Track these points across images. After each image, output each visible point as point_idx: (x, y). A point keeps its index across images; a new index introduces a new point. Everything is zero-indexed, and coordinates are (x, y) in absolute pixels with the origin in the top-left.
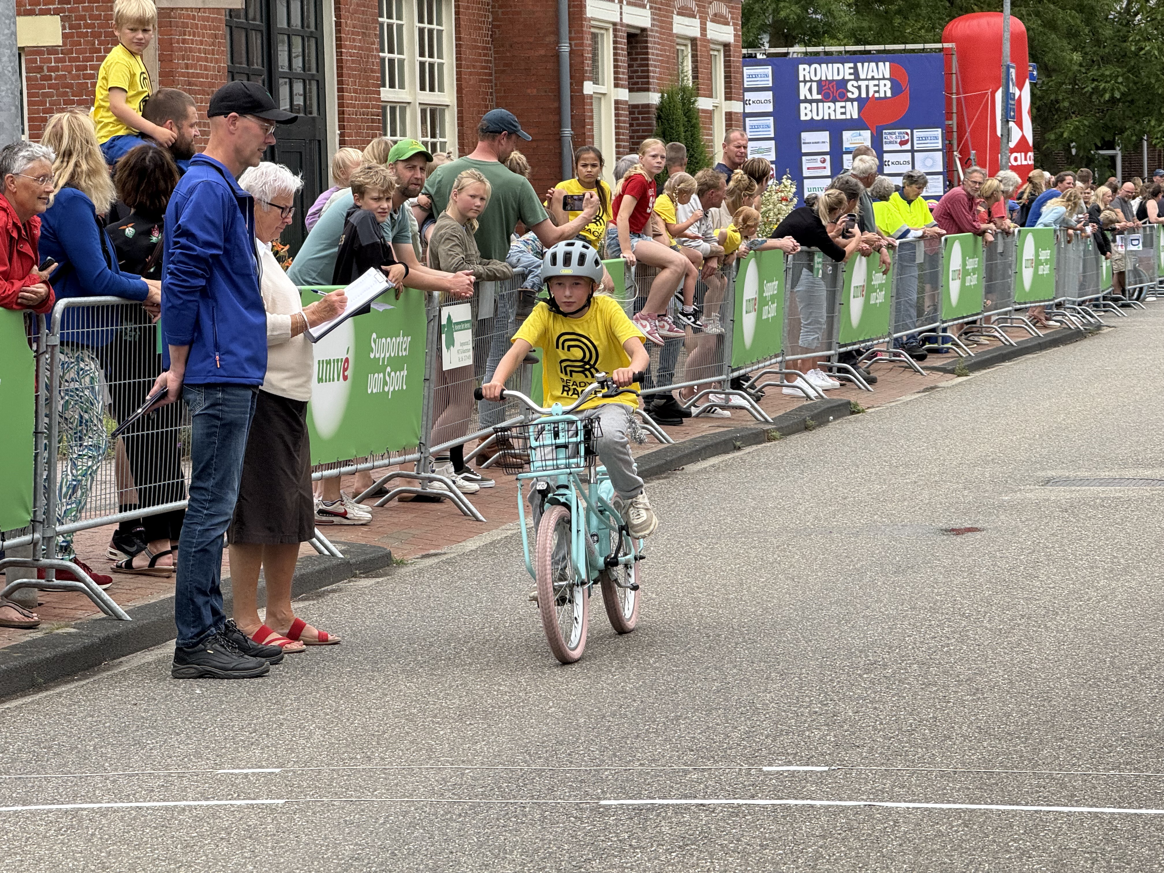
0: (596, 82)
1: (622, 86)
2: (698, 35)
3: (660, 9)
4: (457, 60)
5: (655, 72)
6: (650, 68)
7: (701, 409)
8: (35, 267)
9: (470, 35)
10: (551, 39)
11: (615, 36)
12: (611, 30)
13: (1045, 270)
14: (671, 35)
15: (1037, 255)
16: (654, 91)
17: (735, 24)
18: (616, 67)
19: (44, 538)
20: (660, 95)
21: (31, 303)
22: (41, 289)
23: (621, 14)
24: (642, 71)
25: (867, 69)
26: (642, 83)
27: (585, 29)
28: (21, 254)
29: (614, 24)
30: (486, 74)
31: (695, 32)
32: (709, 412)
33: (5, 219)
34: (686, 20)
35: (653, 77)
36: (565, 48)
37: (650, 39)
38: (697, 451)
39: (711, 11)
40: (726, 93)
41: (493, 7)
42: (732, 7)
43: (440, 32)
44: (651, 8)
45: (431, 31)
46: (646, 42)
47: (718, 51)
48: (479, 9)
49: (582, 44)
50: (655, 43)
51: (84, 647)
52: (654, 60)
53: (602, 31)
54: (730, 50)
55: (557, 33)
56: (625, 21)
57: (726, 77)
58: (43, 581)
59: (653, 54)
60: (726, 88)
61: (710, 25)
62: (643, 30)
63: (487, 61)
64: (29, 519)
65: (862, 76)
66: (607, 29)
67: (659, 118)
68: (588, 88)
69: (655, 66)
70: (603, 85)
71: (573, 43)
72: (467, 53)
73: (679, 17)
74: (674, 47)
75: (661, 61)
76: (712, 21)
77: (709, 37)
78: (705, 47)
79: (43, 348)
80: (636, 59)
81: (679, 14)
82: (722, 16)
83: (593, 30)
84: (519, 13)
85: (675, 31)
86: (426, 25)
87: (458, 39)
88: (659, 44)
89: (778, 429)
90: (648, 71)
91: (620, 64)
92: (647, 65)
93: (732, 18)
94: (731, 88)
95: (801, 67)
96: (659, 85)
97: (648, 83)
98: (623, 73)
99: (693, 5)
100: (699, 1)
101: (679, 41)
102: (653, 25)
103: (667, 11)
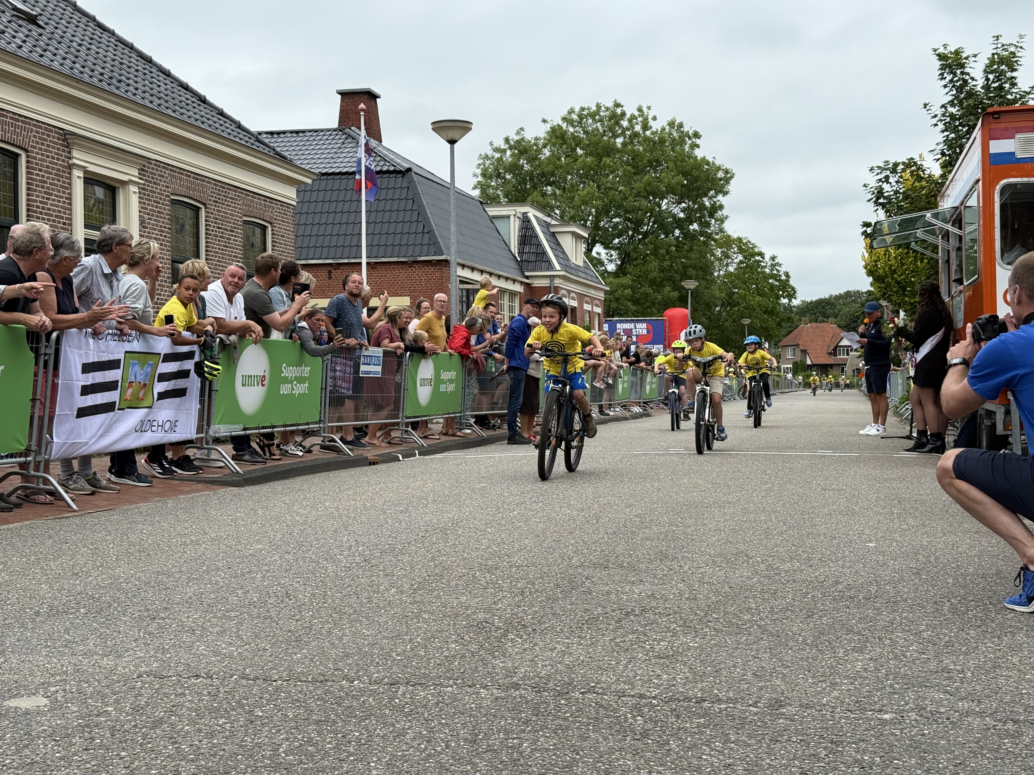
2: (591, 310)
3: (580, 301)
17: (601, 307)
34: (587, 305)
37: (577, 310)
39: (594, 303)
42: (601, 302)
44: (578, 301)
47: (596, 315)
54: (600, 315)
57: (598, 324)
59: (578, 315)
60: (598, 327)
61: (594, 307)
62: (575, 307)
65: (637, 328)
73: (585, 304)
75: (580, 318)
77: (594, 311)
78: (593, 314)
82: (598, 305)
85: (584, 308)
86: (511, 304)
88: (579, 312)
93: (601, 305)
94: (600, 327)
95: (618, 324)
99: (589, 301)
100: (591, 299)
101: (585, 311)
102: (578, 306)
103: (582, 302)
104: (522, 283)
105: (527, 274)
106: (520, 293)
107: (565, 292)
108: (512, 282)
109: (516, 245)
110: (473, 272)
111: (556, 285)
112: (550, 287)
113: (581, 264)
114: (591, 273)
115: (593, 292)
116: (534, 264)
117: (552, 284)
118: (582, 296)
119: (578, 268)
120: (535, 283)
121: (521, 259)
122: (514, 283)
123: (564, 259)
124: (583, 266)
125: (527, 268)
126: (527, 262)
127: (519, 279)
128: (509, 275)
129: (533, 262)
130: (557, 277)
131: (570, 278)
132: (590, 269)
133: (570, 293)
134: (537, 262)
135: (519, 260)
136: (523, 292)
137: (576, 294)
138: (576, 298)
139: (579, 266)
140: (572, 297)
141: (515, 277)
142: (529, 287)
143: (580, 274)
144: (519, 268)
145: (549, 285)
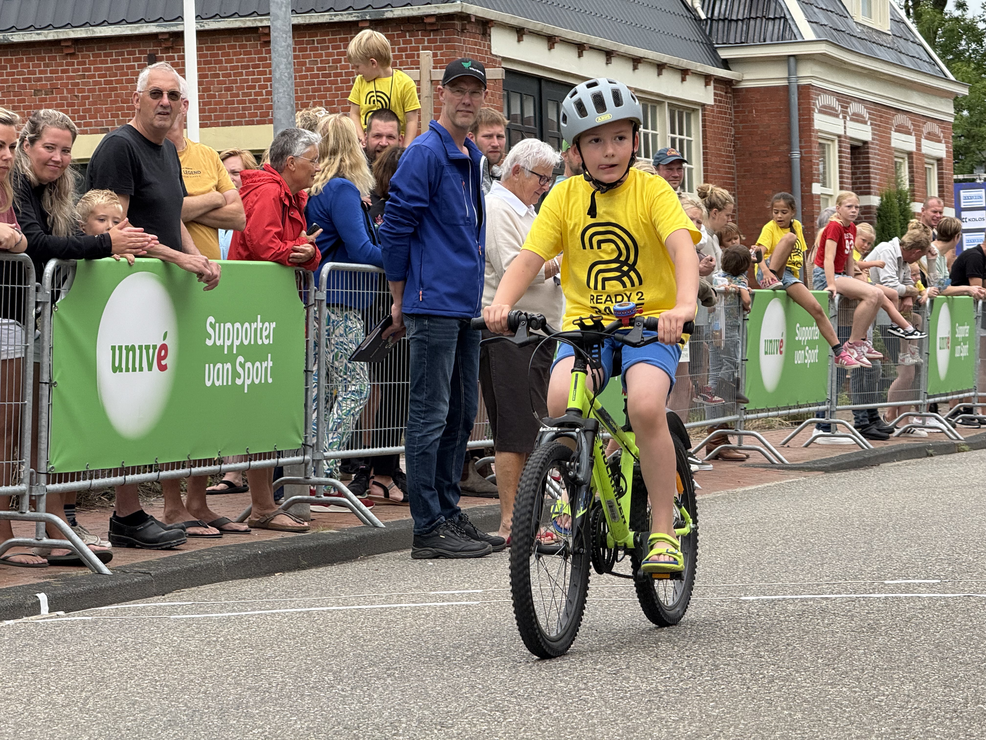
0: (824, 185)
1: (847, 189)
2: (914, 149)
3: (879, 126)
4: (704, 166)
5: (875, 179)
6: (872, 175)
7: (902, 429)
8: (304, 232)
9: (715, 144)
10: (783, 148)
11: (840, 146)
12: (836, 142)
14: (890, 148)
16: (875, 195)
17: (946, 142)
18: (841, 172)
19: (313, 460)
20: (879, 198)
21: (301, 260)
22: (309, 248)
23: (845, 128)
24: (865, 178)
26: (865, 188)
27: (813, 139)
28: (292, 220)
29: (839, 136)
30: (729, 178)
31: (912, 148)
32: (908, 432)
33: (279, 189)
34: (903, 137)
35: (874, 183)
36: (796, 155)
37: (870, 150)
38: (892, 453)
41: (735, 122)
42: (944, 128)
43: (689, 142)
44: (871, 124)
45: (681, 141)
46: (868, 153)
47: (932, 164)
48: (723, 124)
49: (810, 152)
50: (875, 154)
51: (343, 542)
52: (875, 169)
53: (829, 143)
54: (942, 164)
55: (789, 143)
56: (849, 134)
57: (939, 187)
58: (313, 497)
59: (874, 163)
61: (924, 142)
62: (865, 143)
63: (730, 168)
64: (301, 442)
66: (833, 141)
67: (879, 216)
68: (817, 188)
69: (876, 174)
70: (830, 187)
71: (803, 150)
72: (712, 159)
73: (897, 134)
74: (892, 159)
75: (881, 170)
76: (927, 138)
77: (924, 151)
78: (920, 160)
79: (312, 301)
80: (858, 168)
81: (896, 131)
82: (935, 135)
83: (820, 141)
84: (757, 127)
85: (893, 145)
86: (677, 136)
87: (705, 148)
88: (879, 155)
89: (967, 444)
90: (869, 178)
91: (844, 170)
92: (868, 173)
93: (944, 137)
96: (879, 189)
97: (869, 188)
98: (847, 178)
99: (909, 124)
100: (915, 121)
101: (897, 154)
102: (873, 139)
103: (886, 128)
104: (707, 78)
105: (724, 54)
106: (703, 105)
107: (833, 102)
108: (677, 77)
110: (551, 48)
111: (803, 82)
112: (786, 89)
113: (886, 26)
114: (914, 50)
115: (918, 99)
116: (745, 26)
117: (793, 80)
118: (885, 113)
119: (875, 37)
120: (746, 77)
121: (709, 16)
122: (683, 80)
123: (832, 12)
124: (890, 33)
125: (725, 38)
126: (726, 22)
127: (696, 67)
128: (665, 58)
129: (740, 23)
130: (808, 59)
131: (845, 63)
132: (912, 39)
133: (849, 103)
134: (752, 22)
135: (703, 17)
136: (712, 102)
137: (865, 107)
138: (867, 116)
139: (877, 31)
140: (854, 114)
141: (685, 63)
142: (730, 91)
143: (878, 52)
144: (701, 38)
145: (784, 83)
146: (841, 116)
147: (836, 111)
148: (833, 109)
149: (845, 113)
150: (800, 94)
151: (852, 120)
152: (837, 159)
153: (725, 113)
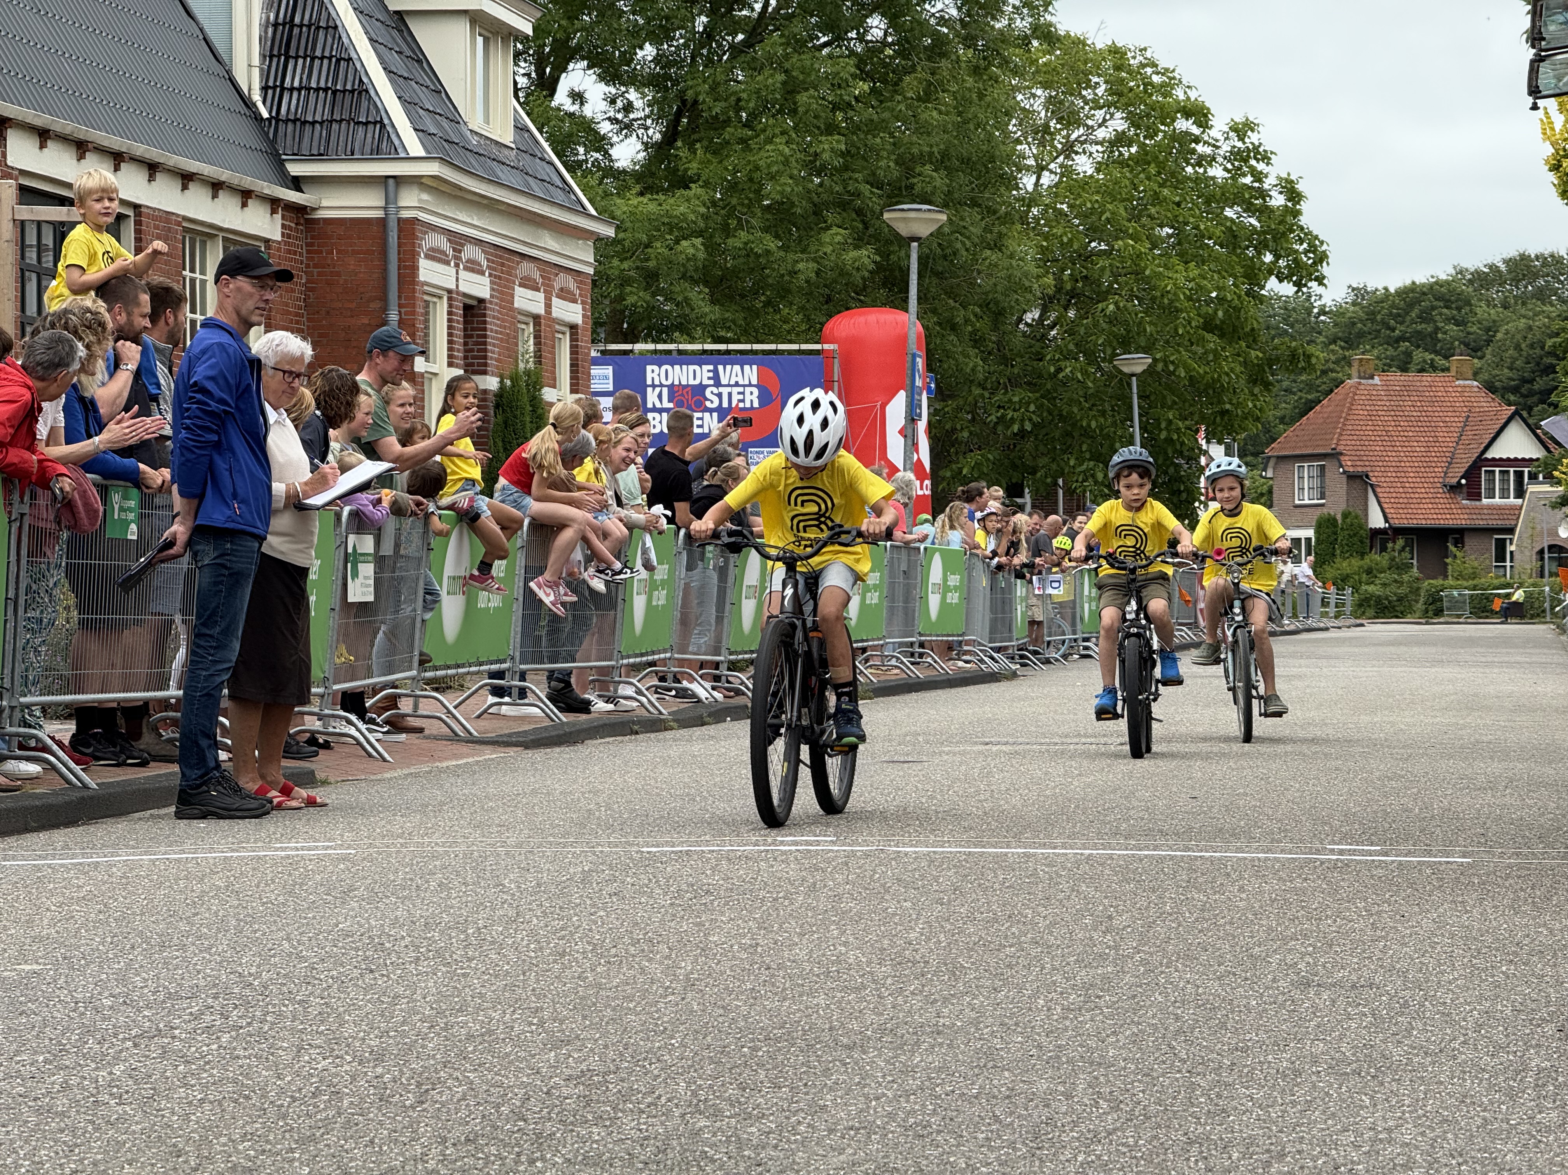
0: (427, 360)
1: (457, 366)
2: (542, 311)
3: (500, 278)
5: (493, 352)
6: (489, 347)
10: (375, 305)
11: (450, 306)
12: (445, 299)
13: (953, 598)
14: (513, 309)
15: (945, 579)
16: (492, 375)
17: (583, 303)
18: (450, 342)
19: (11, 706)
20: (498, 379)
23: (457, 280)
24: (479, 351)
25: (730, 373)
26: (479, 365)
27: (417, 294)
29: (449, 291)
31: (540, 309)
34: (529, 293)
35: (492, 358)
36: (393, 316)
37: (488, 312)
38: (595, 727)
39: (557, 286)
40: (572, 385)
41: (308, 266)
42: (581, 282)
44: (490, 275)
46: (484, 315)
47: (564, 333)
49: (414, 313)
50: (494, 317)
51: (65, 802)
52: (493, 338)
53: (435, 300)
54: (576, 333)
55: (384, 298)
56: (461, 289)
57: (572, 365)
59: (492, 331)
60: (571, 378)
61: (555, 301)
62: (481, 301)
65: (724, 381)
66: (440, 297)
67: (497, 406)
69: (494, 345)
70: (435, 363)
71: (403, 310)
73: (521, 289)
74: (514, 324)
75: (501, 340)
76: (558, 297)
77: (554, 315)
78: (549, 326)
79: (15, 515)
80: (471, 336)
81: (520, 286)
82: (569, 292)
83: (426, 297)
84: (338, 274)
85: (516, 305)
88: (498, 319)
89: (675, 721)
90: (485, 350)
91: (455, 339)
92: (485, 343)
93: (580, 295)
94: (577, 378)
95: (649, 368)
96: (497, 367)
97: (486, 365)
98: (458, 350)
99: (537, 276)
100: (544, 271)
101: (520, 317)
102: (491, 296)
103: (508, 280)
104: (275, 204)
105: (295, 169)
106: (267, 241)
107: (442, 242)
108: (236, 201)
109: (256, 61)
110: (81, 157)
111: (405, 214)
112: (382, 222)
113: (507, 137)
114: (544, 171)
115: (549, 241)
116: (324, 132)
117: (392, 210)
118: (508, 260)
119: (495, 150)
120: (325, 203)
121: (274, 114)
122: (244, 205)
123: (441, 115)
124: (513, 146)
125: (296, 146)
126: (298, 123)
127: (262, 188)
128: (224, 175)
129: (318, 126)
130: (412, 183)
131: (461, 188)
132: (540, 155)
133: (463, 245)
134: (335, 126)
135: (265, 115)
136: (279, 239)
137: (483, 251)
138: (485, 263)
139: (497, 143)
140: (469, 261)
141: (248, 182)
142: (302, 221)
143: (500, 174)
144: (264, 146)
145: (380, 214)
146: (452, 264)
147: (447, 256)
148: (444, 253)
149: (457, 258)
150: (400, 230)
151: (466, 269)
152: (445, 324)
153: (295, 253)
